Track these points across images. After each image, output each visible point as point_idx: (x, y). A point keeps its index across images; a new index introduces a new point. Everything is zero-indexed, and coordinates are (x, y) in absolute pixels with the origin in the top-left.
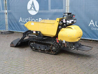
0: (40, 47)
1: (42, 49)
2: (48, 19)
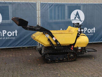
0: (57, 58)
1: (61, 59)
2: (16, 30)
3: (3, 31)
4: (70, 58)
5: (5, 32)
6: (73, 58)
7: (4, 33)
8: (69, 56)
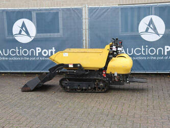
0: (79, 86)
1: (84, 88)
2: (53, 48)
3: (37, 48)
4: (99, 88)
5: (39, 50)
6: (104, 89)
7: (38, 52)
8: (98, 84)
